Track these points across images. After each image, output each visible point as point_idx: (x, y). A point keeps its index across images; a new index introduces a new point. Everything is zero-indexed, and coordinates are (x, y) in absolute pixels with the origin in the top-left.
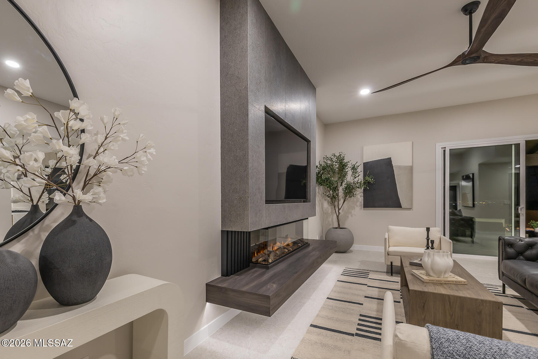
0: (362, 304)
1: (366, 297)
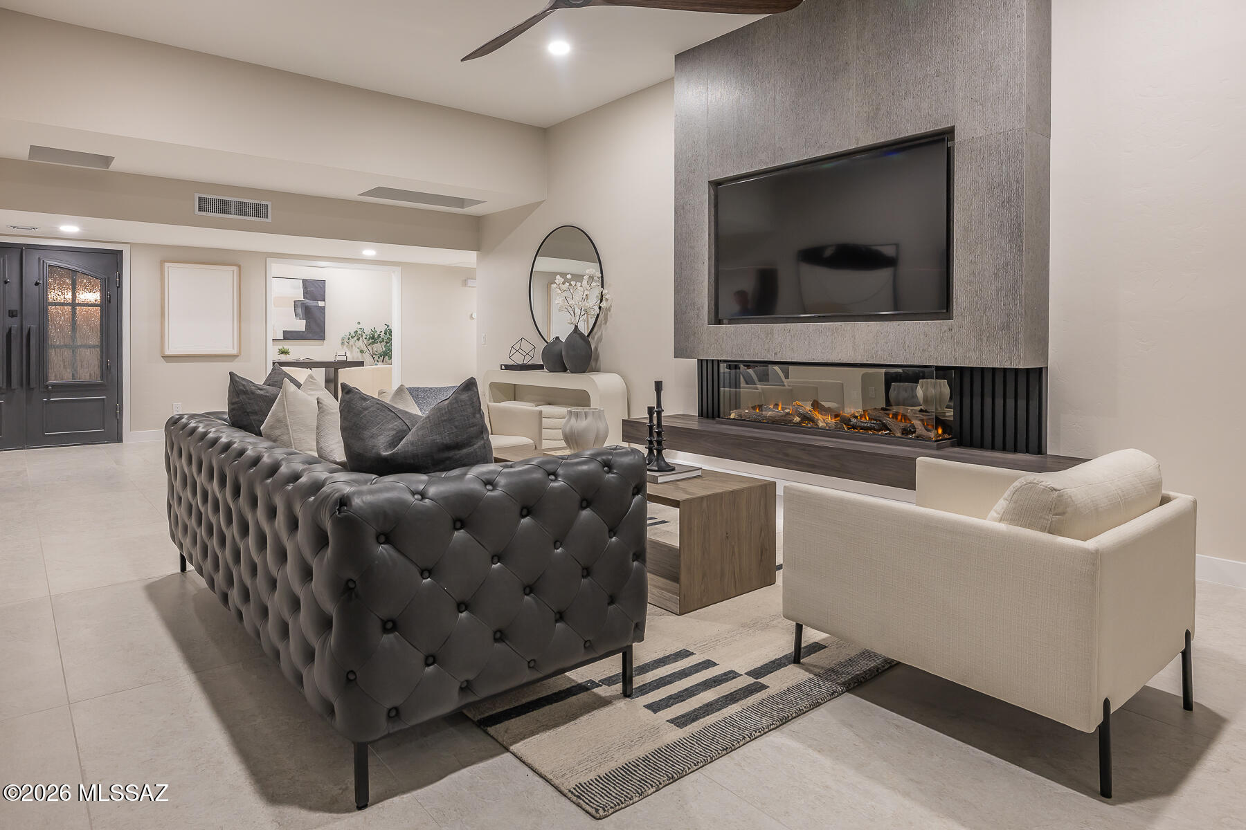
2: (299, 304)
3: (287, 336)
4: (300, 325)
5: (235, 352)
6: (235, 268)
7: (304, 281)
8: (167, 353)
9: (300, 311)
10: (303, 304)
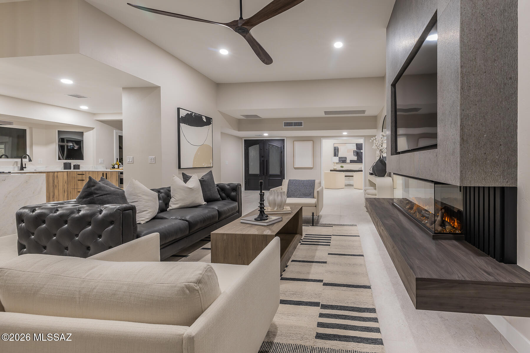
0: (329, 254)
1: (325, 262)
2: (355, 151)
3: (351, 162)
4: (355, 158)
5: (312, 167)
6: (312, 142)
7: (356, 144)
8: (295, 167)
9: (355, 153)
10: (356, 151)
